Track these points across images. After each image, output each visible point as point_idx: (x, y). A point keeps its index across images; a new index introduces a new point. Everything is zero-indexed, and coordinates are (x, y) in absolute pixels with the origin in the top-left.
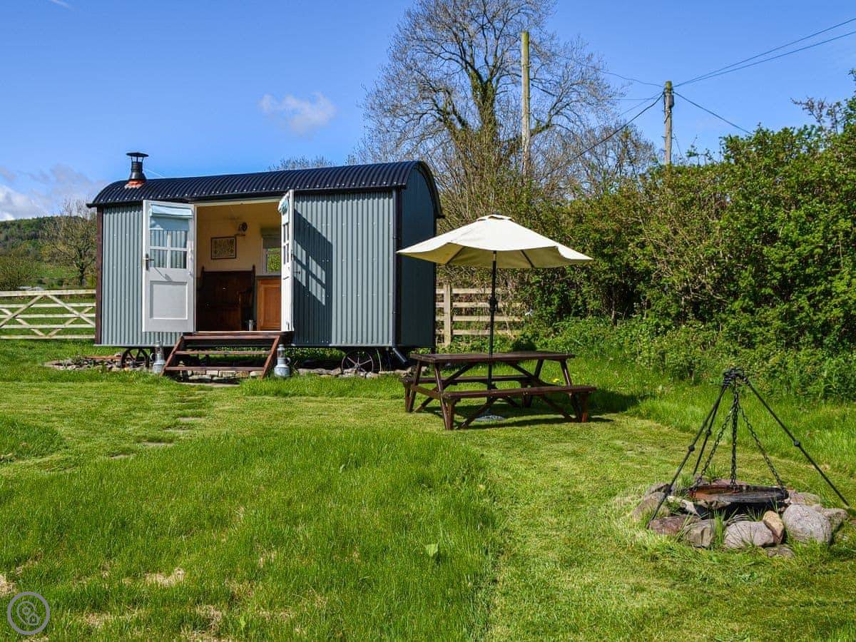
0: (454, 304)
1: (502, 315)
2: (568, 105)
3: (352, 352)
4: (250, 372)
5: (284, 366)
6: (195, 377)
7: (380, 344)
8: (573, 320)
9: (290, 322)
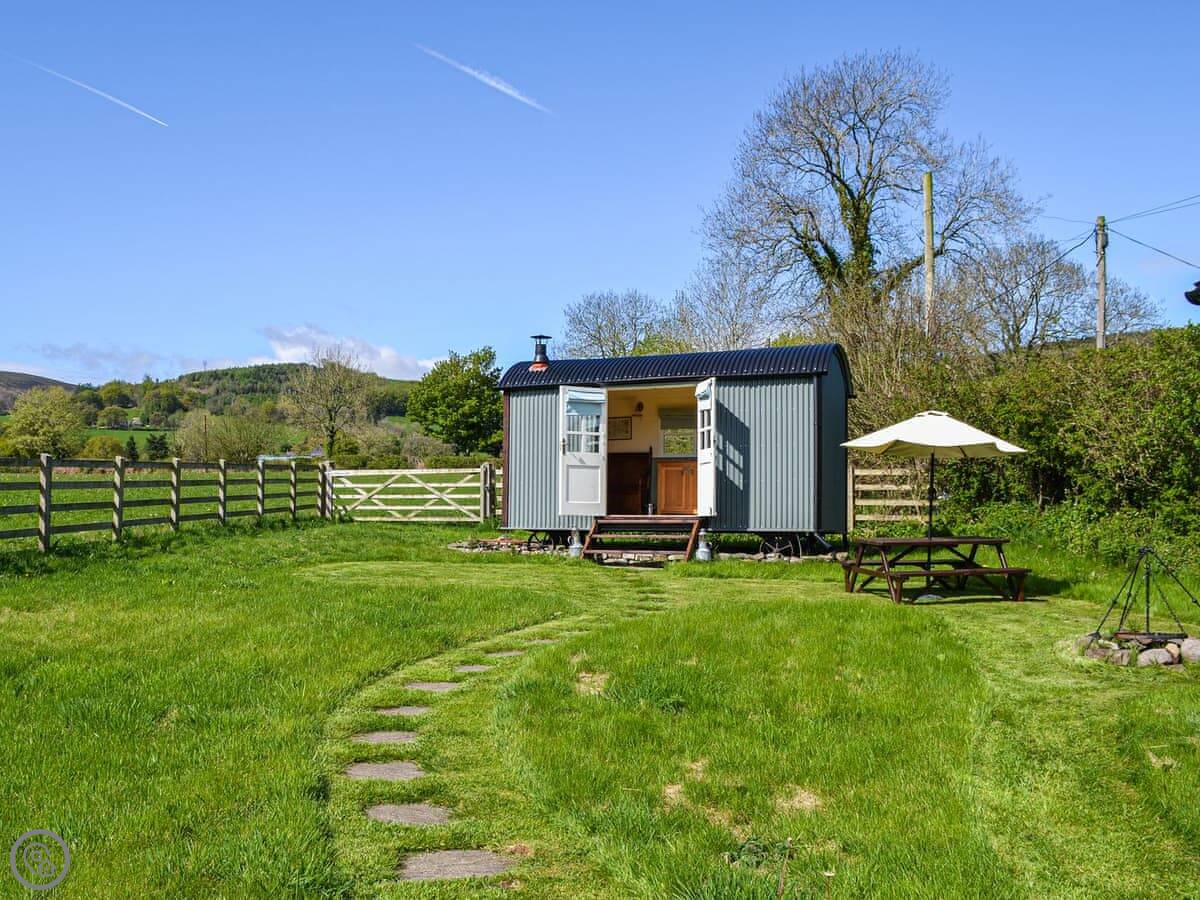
0: (856, 486)
1: (912, 499)
2: (967, 224)
3: (769, 537)
4: (668, 555)
5: (706, 550)
6: (610, 561)
7: (800, 530)
8: (994, 505)
9: (712, 507)
